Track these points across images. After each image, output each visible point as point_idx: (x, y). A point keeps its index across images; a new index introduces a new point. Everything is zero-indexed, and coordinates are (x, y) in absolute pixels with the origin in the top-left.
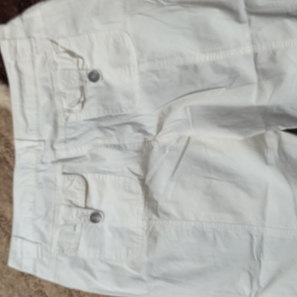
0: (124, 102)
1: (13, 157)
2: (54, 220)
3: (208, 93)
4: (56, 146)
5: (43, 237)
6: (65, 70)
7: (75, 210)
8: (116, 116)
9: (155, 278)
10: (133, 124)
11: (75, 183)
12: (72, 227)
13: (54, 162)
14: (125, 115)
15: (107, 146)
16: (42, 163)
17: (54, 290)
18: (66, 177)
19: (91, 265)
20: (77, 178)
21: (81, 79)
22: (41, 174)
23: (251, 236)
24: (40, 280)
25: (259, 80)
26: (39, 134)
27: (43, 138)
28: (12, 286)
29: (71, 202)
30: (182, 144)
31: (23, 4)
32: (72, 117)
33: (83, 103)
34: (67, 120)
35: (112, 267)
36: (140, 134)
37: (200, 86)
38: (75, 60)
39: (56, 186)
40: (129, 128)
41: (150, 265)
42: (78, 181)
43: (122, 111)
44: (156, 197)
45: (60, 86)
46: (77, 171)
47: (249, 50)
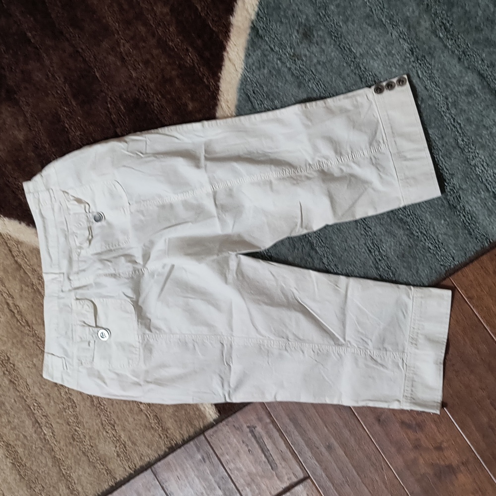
0: (121, 237)
1: (43, 287)
2: (72, 338)
3: (179, 227)
4: (71, 278)
5: (65, 352)
6: (75, 214)
7: (87, 328)
8: (114, 250)
9: (148, 382)
10: (125, 256)
11: (86, 307)
12: (87, 343)
13: (70, 291)
14: (122, 249)
15: (106, 275)
16: (62, 291)
17: (80, 397)
18: (78, 301)
19: (103, 374)
20: (87, 302)
21: (88, 221)
22: (62, 301)
23: (222, 344)
24: (69, 389)
25: (218, 214)
26: (60, 268)
27: (62, 271)
28: (49, 395)
29: (84, 323)
30: (167, 269)
31: (44, 162)
32: (83, 252)
33: (90, 241)
34: (79, 255)
35: (118, 374)
36: (129, 264)
37: (174, 222)
38: (83, 206)
39: (72, 309)
40: (123, 259)
41: (147, 372)
42: (88, 305)
43: (119, 245)
44: (149, 315)
45: (73, 228)
46: (87, 297)
47: (209, 190)
